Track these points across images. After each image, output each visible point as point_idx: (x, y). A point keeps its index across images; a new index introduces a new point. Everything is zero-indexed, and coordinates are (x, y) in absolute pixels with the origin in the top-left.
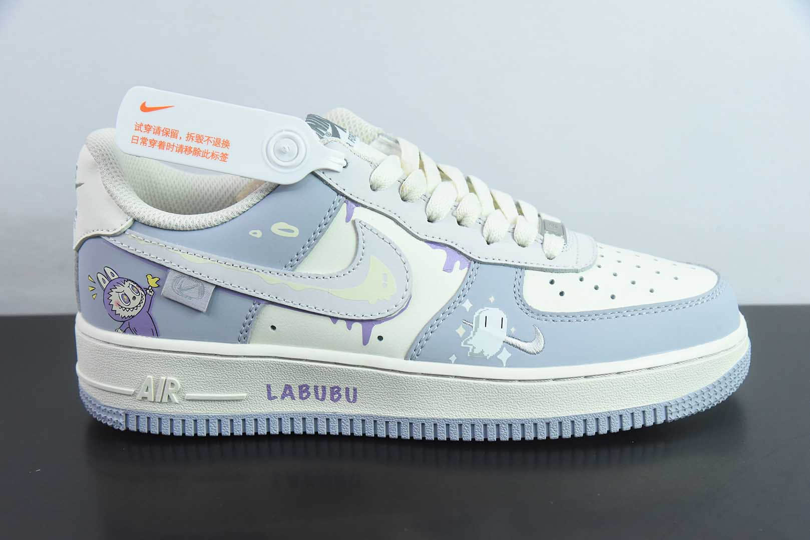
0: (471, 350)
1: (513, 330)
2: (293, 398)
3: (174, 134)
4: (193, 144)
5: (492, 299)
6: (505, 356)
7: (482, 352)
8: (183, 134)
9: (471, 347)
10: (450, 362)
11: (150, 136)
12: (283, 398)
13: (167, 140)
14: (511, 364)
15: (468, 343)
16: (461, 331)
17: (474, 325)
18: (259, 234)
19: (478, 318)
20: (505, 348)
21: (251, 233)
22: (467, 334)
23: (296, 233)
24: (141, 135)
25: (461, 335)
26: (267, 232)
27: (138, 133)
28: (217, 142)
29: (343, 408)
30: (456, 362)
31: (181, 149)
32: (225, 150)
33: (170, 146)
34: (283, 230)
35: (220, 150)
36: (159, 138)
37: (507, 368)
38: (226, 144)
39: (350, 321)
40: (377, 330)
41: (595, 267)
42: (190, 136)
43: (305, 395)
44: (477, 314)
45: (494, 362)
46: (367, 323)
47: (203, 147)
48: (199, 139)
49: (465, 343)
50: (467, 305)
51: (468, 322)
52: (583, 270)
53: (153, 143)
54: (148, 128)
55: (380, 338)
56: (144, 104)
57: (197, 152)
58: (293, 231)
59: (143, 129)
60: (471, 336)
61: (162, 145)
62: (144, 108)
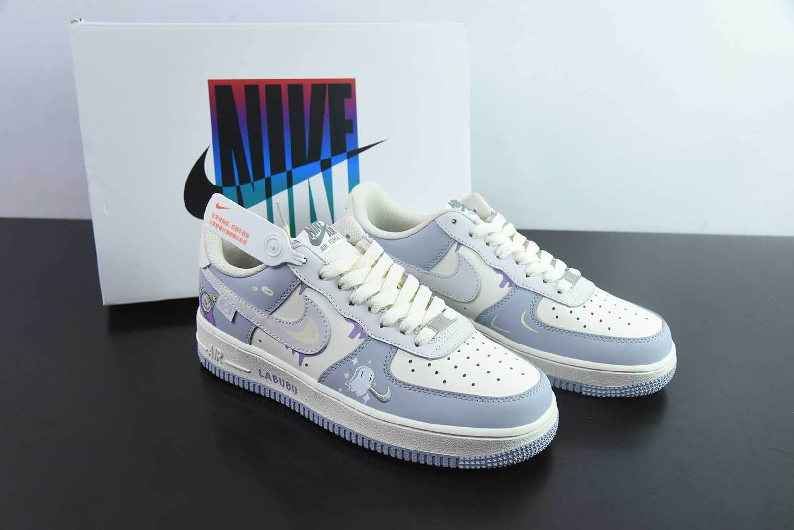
0: (349, 389)
1: (375, 384)
2: (271, 380)
3: (227, 224)
4: (234, 232)
5: (370, 362)
6: (367, 398)
7: (355, 391)
8: (230, 225)
9: (350, 387)
10: (338, 391)
11: (217, 222)
12: (266, 378)
13: (224, 226)
14: (368, 404)
15: (349, 384)
16: (347, 375)
17: (355, 374)
18: (256, 290)
19: (359, 370)
20: (367, 394)
21: (253, 287)
22: (350, 378)
23: (272, 294)
24: (214, 220)
25: (347, 378)
26: (260, 289)
27: (212, 219)
28: (244, 233)
29: (290, 394)
30: (341, 392)
31: (228, 233)
32: (246, 239)
33: (224, 230)
34: (267, 291)
35: (245, 238)
36: (220, 224)
37: (366, 406)
38: (247, 235)
39: (294, 351)
40: (306, 360)
41: (446, 358)
42: (233, 226)
43: (276, 381)
44: (359, 368)
45: (360, 399)
46: (302, 355)
47: (238, 234)
48: (237, 229)
49: (348, 383)
50: (355, 361)
51: (351, 372)
52: (433, 359)
53: (217, 225)
54: (217, 217)
55: (307, 365)
56: (218, 204)
57: (234, 236)
58: (270, 293)
59: (215, 217)
60: (352, 380)
61: (221, 228)
62: (218, 206)
